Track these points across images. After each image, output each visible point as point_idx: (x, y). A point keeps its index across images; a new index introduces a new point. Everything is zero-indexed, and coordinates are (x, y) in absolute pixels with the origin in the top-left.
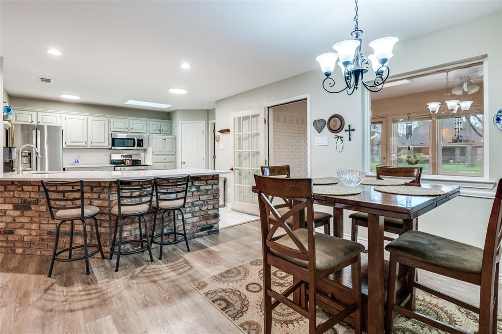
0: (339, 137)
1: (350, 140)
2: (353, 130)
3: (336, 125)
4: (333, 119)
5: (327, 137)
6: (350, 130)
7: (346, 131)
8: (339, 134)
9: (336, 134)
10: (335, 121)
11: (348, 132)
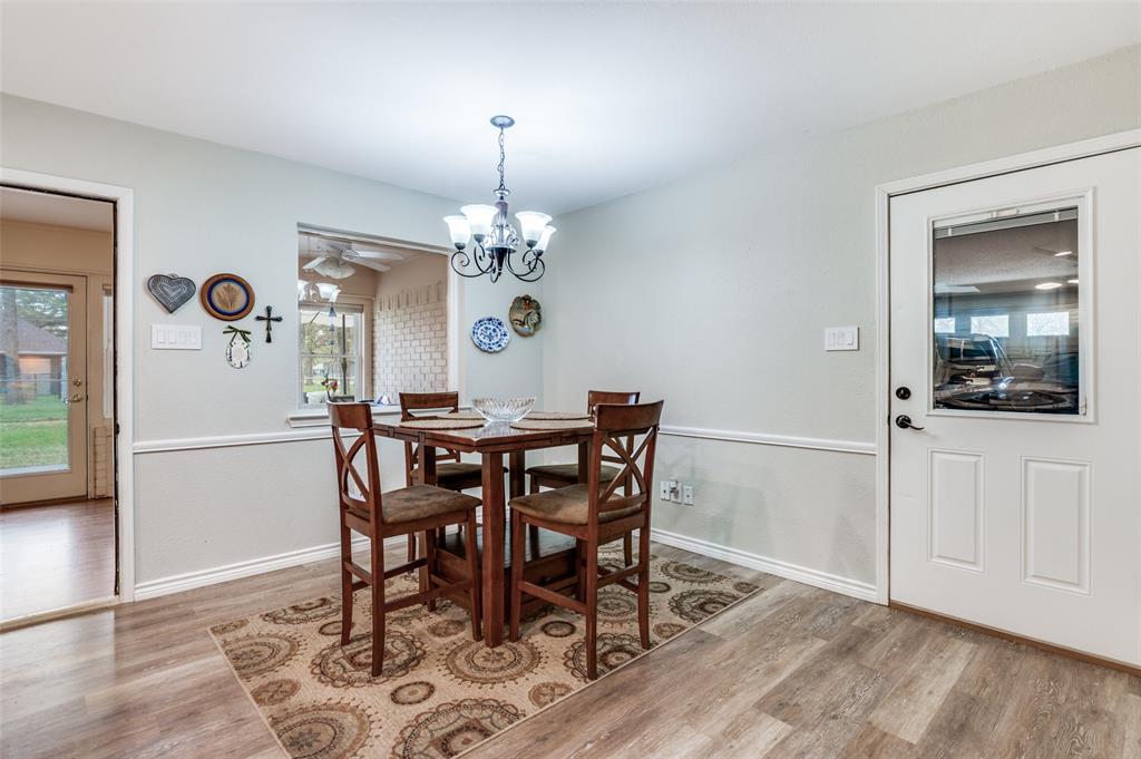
0: (236, 330)
1: (269, 340)
2: (279, 320)
3: (233, 301)
4: (225, 284)
5: (199, 328)
6: (269, 318)
7: (259, 318)
8: (239, 325)
9: (232, 324)
10: (228, 289)
11: (264, 323)
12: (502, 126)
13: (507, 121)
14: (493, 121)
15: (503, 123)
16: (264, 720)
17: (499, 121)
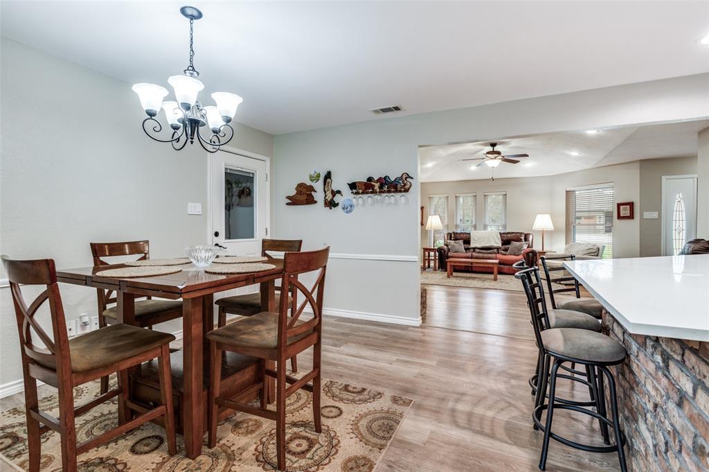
12: (192, 17)
13: (195, 13)
14: (183, 10)
15: (193, 15)
16: (383, 454)
17: (189, 12)
